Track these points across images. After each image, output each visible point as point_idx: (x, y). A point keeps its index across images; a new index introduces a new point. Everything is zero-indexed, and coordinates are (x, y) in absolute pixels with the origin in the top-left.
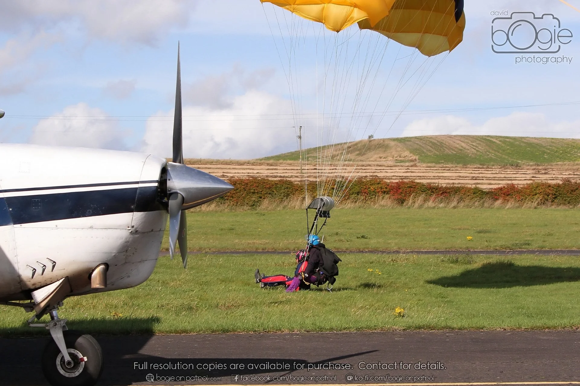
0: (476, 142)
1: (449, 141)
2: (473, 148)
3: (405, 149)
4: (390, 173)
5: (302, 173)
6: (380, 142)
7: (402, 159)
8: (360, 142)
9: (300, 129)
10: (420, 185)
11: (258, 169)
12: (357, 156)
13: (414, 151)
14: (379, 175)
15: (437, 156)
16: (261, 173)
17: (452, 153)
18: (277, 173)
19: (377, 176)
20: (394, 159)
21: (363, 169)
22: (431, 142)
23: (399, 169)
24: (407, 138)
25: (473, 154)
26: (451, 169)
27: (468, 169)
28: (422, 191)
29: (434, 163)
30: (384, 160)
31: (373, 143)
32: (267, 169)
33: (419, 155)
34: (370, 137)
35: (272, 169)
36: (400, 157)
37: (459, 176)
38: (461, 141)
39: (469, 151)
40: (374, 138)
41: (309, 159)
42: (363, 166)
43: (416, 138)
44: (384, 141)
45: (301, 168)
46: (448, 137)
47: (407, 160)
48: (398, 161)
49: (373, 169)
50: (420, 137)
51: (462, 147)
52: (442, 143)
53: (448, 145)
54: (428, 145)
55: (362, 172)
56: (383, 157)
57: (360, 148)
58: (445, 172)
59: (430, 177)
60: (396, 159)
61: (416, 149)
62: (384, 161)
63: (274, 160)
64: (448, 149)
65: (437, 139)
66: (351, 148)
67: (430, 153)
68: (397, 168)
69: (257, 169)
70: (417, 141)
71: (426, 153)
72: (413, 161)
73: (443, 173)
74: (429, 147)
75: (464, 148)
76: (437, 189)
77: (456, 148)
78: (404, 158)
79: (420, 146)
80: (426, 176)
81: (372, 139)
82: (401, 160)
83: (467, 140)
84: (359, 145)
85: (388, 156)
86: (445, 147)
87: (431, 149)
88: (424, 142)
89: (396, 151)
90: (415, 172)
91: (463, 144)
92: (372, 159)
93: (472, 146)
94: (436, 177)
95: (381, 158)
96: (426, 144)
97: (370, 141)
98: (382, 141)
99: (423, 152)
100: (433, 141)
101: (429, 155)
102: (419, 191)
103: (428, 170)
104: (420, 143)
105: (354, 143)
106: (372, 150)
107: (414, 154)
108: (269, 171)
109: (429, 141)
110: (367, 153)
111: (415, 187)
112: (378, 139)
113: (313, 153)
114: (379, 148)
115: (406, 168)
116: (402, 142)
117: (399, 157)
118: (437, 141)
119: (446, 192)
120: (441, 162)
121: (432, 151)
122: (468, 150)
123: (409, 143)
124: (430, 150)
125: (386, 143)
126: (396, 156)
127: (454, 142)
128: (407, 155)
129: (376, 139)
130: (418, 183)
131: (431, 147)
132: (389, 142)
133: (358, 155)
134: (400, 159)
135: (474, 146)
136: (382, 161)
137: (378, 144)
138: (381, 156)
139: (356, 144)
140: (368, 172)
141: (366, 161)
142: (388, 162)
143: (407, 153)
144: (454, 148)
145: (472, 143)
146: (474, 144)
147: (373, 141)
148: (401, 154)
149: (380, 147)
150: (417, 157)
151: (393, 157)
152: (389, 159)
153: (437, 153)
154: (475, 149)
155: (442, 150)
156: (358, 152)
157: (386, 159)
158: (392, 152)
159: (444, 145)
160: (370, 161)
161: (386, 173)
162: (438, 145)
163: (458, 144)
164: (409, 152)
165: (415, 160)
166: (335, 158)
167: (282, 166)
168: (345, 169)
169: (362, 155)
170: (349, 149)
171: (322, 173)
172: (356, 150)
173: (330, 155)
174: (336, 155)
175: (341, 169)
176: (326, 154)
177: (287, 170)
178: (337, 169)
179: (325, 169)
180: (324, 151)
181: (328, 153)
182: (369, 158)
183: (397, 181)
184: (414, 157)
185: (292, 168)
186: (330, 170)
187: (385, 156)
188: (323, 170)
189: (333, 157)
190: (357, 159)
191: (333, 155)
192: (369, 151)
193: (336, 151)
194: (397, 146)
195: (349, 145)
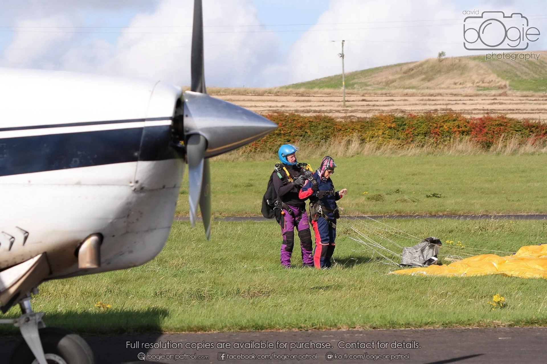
3: (490, 71)
4: (470, 105)
5: (345, 106)
6: (455, 61)
7: (486, 85)
8: (427, 61)
9: (343, 43)
10: (513, 122)
11: (284, 101)
12: (422, 82)
13: (503, 73)
14: (455, 108)
15: (536, 80)
16: (287, 107)
18: (310, 106)
19: (451, 110)
20: (475, 85)
21: (432, 99)
22: (527, 61)
23: (482, 100)
28: (516, 131)
29: (532, 90)
30: (461, 86)
31: (444, 63)
32: (296, 101)
33: (510, 79)
34: (440, 55)
35: (303, 101)
36: (483, 82)
40: (446, 56)
41: (355, 86)
42: (432, 95)
44: (460, 60)
45: (344, 99)
47: (492, 86)
48: (480, 88)
49: (445, 100)
52: (543, 61)
54: (523, 66)
56: (459, 83)
57: (426, 70)
59: (527, 110)
60: (478, 84)
61: (506, 71)
62: (461, 88)
63: (306, 88)
66: (414, 71)
67: (525, 76)
68: (480, 98)
69: (282, 101)
71: (520, 76)
72: (502, 88)
73: (544, 104)
74: (524, 68)
76: (537, 128)
78: (488, 84)
79: (512, 66)
80: (520, 110)
81: (443, 57)
82: (484, 87)
84: (425, 66)
85: (466, 82)
87: (527, 70)
88: (517, 61)
89: (478, 74)
90: (505, 104)
92: (443, 86)
94: (536, 110)
95: (455, 84)
96: (520, 64)
97: (440, 61)
98: (457, 61)
99: (516, 76)
101: (525, 80)
102: (512, 130)
103: (523, 100)
104: (512, 64)
105: (418, 63)
106: (443, 73)
107: (503, 78)
108: (298, 104)
110: (437, 77)
111: (506, 125)
112: (452, 58)
113: (360, 78)
114: (453, 70)
115: (493, 98)
116: (486, 61)
117: (481, 82)
120: (542, 88)
121: (529, 74)
123: (496, 63)
124: (525, 72)
125: (463, 62)
126: (476, 81)
128: (494, 79)
129: (449, 58)
130: (511, 120)
132: (467, 62)
133: (423, 80)
134: (483, 85)
136: (458, 88)
137: (451, 65)
138: (456, 81)
139: (421, 65)
140: (438, 104)
141: (435, 89)
142: (465, 89)
143: (493, 77)
147: (444, 61)
148: (485, 78)
149: (456, 69)
150: (508, 83)
151: (473, 83)
152: (468, 86)
153: (536, 76)
155: (543, 71)
156: (423, 76)
157: (464, 86)
158: (472, 76)
159: (545, 65)
160: (440, 88)
161: (464, 105)
162: (538, 65)
164: (495, 76)
165: (505, 86)
166: (391, 85)
167: (317, 96)
168: (406, 100)
169: (429, 81)
170: (410, 71)
171: (374, 106)
172: (421, 73)
173: (384, 80)
174: (393, 81)
175: (401, 100)
176: (379, 79)
177: (325, 102)
178: (395, 101)
179: (377, 101)
180: (376, 75)
181: (382, 77)
182: (440, 84)
183: (481, 116)
184: (503, 83)
185: (331, 100)
186: (384, 102)
187: (462, 82)
188: (375, 101)
189: (388, 83)
190: (422, 86)
191: (389, 81)
192: (439, 75)
193: (393, 74)
194: (479, 67)
195: (411, 66)
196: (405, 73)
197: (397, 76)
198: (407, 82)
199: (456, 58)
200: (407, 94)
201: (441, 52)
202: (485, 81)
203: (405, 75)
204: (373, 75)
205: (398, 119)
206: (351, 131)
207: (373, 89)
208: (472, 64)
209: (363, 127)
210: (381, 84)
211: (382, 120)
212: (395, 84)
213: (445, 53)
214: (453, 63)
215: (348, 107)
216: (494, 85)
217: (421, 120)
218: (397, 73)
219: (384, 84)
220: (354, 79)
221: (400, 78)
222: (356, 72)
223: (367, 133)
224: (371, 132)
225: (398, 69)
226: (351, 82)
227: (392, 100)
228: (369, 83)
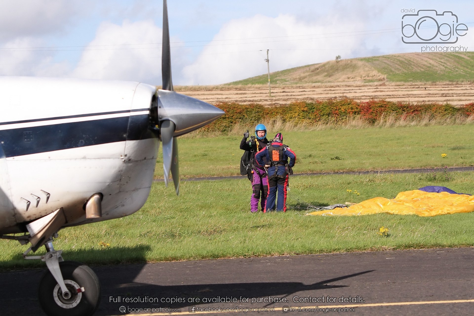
0: (444, 58)
1: (417, 59)
2: (442, 65)
3: (373, 68)
4: (359, 93)
5: (270, 96)
6: (348, 62)
7: (370, 78)
8: (328, 63)
9: (268, 52)
10: (391, 104)
11: (227, 94)
12: (325, 78)
13: (382, 70)
14: (348, 95)
15: (406, 74)
16: (230, 98)
17: (421, 70)
18: (246, 97)
19: (346, 97)
20: (362, 79)
21: (332, 90)
22: (399, 60)
23: (368, 89)
24: (375, 57)
25: (441, 71)
26: (420, 87)
27: (437, 86)
28: (393, 110)
29: (403, 81)
30: (353, 80)
31: (340, 64)
32: (236, 94)
33: (387, 73)
34: (337, 58)
35: (241, 94)
36: (368, 77)
37: (429, 94)
38: (429, 58)
39: (437, 68)
40: (341, 59)
41: (277, 82)
42: (332, 87)
43: (383, 57)
44: (351, 61)
45: (270, 91)
46: (416, 54)
47: (375, 79)
48: (366, 81)
49: (342, 90)
50: (388, 56)
51: (430, 64)
52: (410, 60)
53: (416, 62)
54: (396, 64)
55: (331, 93)
56: (351, 78)
57: (327, 69)
58: (415, 90)
59: (400, 95)
60: (364, 78)
61: (384, 68)
62: (353, 81)
63: (243, 84)
64: (416, 67)
65: (405, 57)
66: (319, 70)
67: (398, 71)
68: (366, 88)
69: (226, 94)
70: (385, 60)
71: (394, 72)
72: (382, 80)
73: (412, 91)
74: (397, 65)
75: (432, 65)
76: (408, 108)
77: (424, 65)
78: (372, 78)
79: (388, 64)
80: (395, 95)
81: (339, 60)
82: (369, 80)
83: (435, 57)
84: (327, 66)
85: (356, 76)
86: (413, 65)
87: (399, 67)
88: (392, 61)
89: (364, 71)
90: (384, 91)
91: (431, 62)
92: (340, 80)
93: (440, 63)
94: (406, 95)
95: (349, 78)
96: (394, 63)
97: (337, 62)
98: (349, 62)
99: (391, 71)
100: (401, 59)
101: (398, 74)
102: (390, 110)
103: (397, 88)
104: (388, 63)
105: (322, 64)
106: (339, 71)
107: (382, 73)
108: (237, 96)
109: (397, 59)
110: (335, 74)
111: (386, 106)
112: (346, 60)
113: (281, 76)
114: (346, 68)
115: (376, 87)
116: (370, 62)
117: (367, 77)
118: (405, 59)
119: (417, 111)
120: (409, 80)
121: (400, 70)
122: (437, 66)
123: (377, 62)
124: (398, 69)
125: (354, 62)
126: (363, 76)
127: (422, 60)
128: (375, 74)
129: (343, 60)
130: (389, 102)
131: (398, 65)
132: (356, 62)
133: (325, 76)
134: (368, 78)
135: (442, 63)
136: (351, 81)
137: (345, 65)
138: (349, 76)
139: (324, 65)
140: (337, 93)
141: (334, 82)
142: (356, 82)
143: (375, 73)
144: (422, 66)
145: (440, 60)
146: (442, 61)
147: (340, 62)
148: (369, 74)
149: (348, 68)
150: (385, 76)
151: (361, 78)
152: (358, 79)
153: (406, 71)
154: (444, 66)
155: (410, 68)
156: (326, 73)
157: (355, 79)
158: (360, 72)
159: (412, 63)
160: (338, 82)
161: (355, 93)
162: (406, 63)
163: (426, 61)
164: (377, 71)
165: (384, 79)
166: (303, 81)
167: (250, 90)
168: (314, 91)
169: (330, 76)
170: (316, 70)
171: (291, 95)
172: (324, 71)
173: (298, 77)
174: (304, 78)
175: (310, 91)
176: (294, 76)
177: (256, 94)
178: (306, 91)
179: (294, 92)
180: (291, 74)
181: (296, 75)
182: (337, 79)
183: (367, 101)
184: (382, 76)
185: (261, 92)
186: (299, 93)
187: (353, 77)
188: (292, 92)
189: (301, 79)
190: (325, 81)
191: (301, 78)
192: (336, 73)
193: (304, 73)
194: (364, 66)
195: (317, 66)
196: (313, 71)
197: (307, 74)
198: (315, 78)
199: (348, 60)
200: (314, 87)
201: (338, 56)
202: (369, 76)
203: (313, 73)
204: (290, 74)
205: (309, 105)
206: (276, 114)
207: (290, 83)
208: (360, 63)
209: (284, 111)
210: (296, 80)
211: (298, 105)
212: (306, 79)
213: (340, 57)
214: (346, 63)
215: (272, 97)
216: (376, 78)
217: (325, 105)
218: (307, 71)
219: (298, 80)
220: (276, 77)
221: (309, 75)
222: (278, 71)
223: (287, 115)
224: (290, 115)
225: (308, 69)
226: (274, 79)
227: (304, 91)
228: (287, 80)
